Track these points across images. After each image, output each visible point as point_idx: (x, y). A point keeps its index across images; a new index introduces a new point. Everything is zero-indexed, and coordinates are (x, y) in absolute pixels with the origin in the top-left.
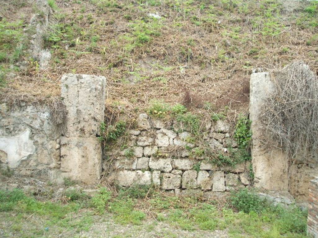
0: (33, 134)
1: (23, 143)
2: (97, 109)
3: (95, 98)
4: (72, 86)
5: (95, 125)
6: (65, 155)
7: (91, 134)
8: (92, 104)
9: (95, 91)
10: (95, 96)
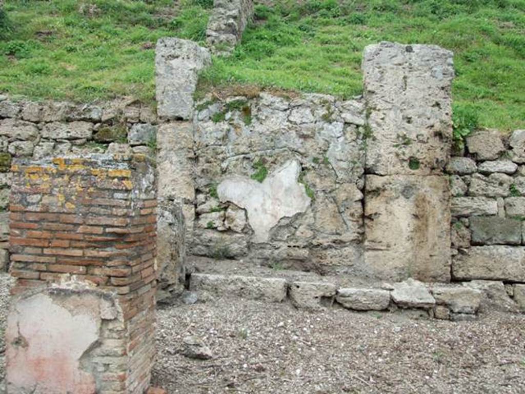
0: (303, 169)
1: (284, 189)
2: (447, 114)
3: (443, 91)
4: (392, 66)
5: (442, 149)
6: (376, 214)
7: (434, 169)
8: (438, 104)
9: (441, 76)
10: (443, 88)
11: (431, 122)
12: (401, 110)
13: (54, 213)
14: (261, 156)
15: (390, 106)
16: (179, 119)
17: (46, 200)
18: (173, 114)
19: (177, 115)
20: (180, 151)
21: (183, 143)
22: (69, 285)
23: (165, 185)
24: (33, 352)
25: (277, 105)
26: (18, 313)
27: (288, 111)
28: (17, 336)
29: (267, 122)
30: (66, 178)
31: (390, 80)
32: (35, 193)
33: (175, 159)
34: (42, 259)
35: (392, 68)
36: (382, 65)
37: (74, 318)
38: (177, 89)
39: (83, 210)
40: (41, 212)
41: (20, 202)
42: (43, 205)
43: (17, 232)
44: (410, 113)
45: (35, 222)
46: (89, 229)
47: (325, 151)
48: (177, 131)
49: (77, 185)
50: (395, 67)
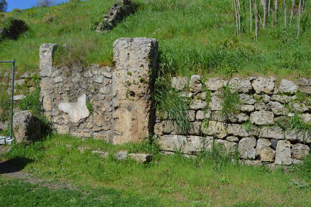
2: (147, 70)
3: (145, 60)
5: (145, 87)
6: (117, 118)
7: (141, 97)
8: (143, 66)
9: (144, 52)
11: (140, 74)
12: (127, 70)
15: (122, 68)
18: (45, 75)
21: (48, 87)
27: (82, 72)
31: (122, 56)
35: (123, 50)
36: (119, 49)
38: (46, 65)
44: (131, 70)
50: (124, 49)
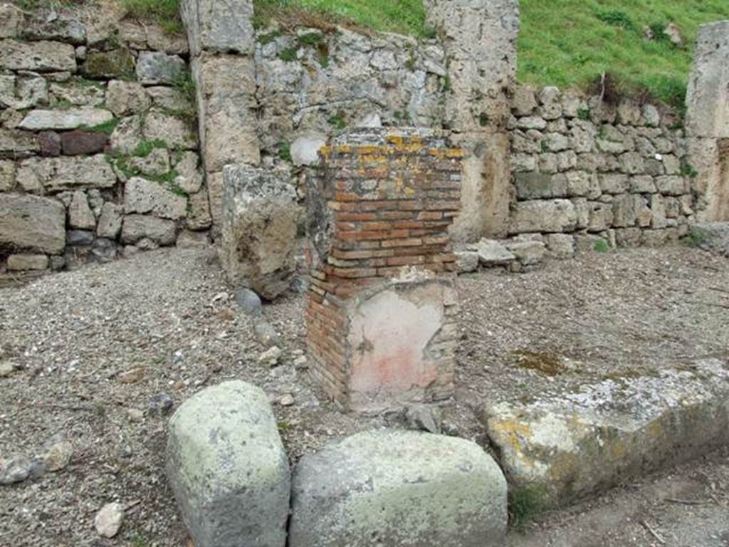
4: (470, 10)
7: (500, 126)
8: (506, 58)
9: (510, 28)
10: (511, 41)
11: (501, 76)
13: (392, 200)
14: (340, 107)
15: (467, 57)
16: (233, 52)
17: (383, 185)
18: (226, 45)
19: (231, 46)
20: (239, 98)
21: (242, 87)
22: (408, 278)
23: (221, 146)
24: (378, 353)
25: (359, 45)
26: (363, 316)
27: (370, 54)
28: (361, 340)
29: (347, 66)
30: (404, 159)
31: (468, 27)
32: (371, 179)
33: (233, 109)
34: (381, 253)
35: (470, 13)
36: (463, 8)
37: (420, 310)
38: (230, 9)
39: (422, 194)
40: (377, 200)
41: (353, 189)
42: (380, 191)
43: (352, 225)
44: (484, 65)
45: (373, 212)
46: (430, 215)
47: (406, 104)
48: (234, 70)
49: (415, 168)
50: (473, 11)
